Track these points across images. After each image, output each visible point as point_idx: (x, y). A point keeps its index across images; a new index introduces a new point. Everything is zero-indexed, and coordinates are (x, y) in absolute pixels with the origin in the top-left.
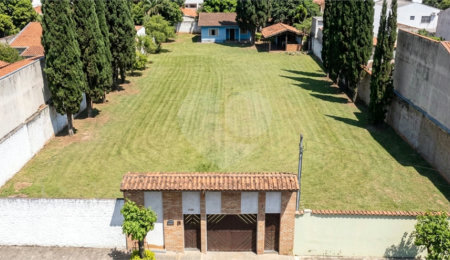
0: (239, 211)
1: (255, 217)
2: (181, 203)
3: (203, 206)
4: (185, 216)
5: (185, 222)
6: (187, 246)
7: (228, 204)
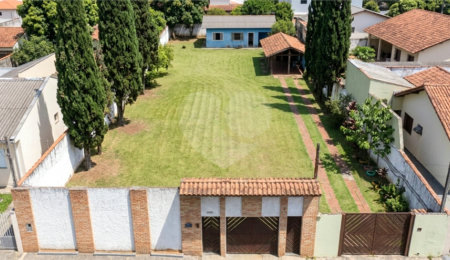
0: (260, 213)
1: (276, 220)
2: (199, 205)
3: (222, 208)
4: (203, 219)
5: (203, 224)
6: (205, 250)
7: (249, 207)
